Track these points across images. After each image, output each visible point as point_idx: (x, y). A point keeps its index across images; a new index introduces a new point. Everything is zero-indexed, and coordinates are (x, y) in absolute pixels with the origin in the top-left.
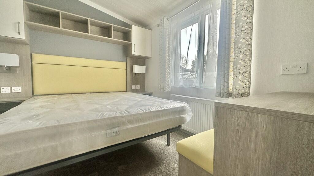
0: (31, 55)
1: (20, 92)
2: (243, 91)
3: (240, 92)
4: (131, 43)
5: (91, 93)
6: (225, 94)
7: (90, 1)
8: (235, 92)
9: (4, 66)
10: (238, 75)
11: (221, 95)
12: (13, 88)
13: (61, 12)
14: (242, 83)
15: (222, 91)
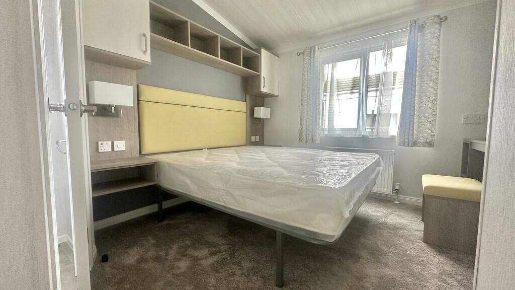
0: (138, 86)
1: (125, 149)
2: (430, 139)
3: (428, 140)
4: (259, 74)
5: (208, 149)
6: (410, 143)
7: (204, 3)
8: (422, 140)
9: (113, 105)
10: (426, 124)
11: (406, 144)
12: (116, 143)
13: (189, 21)
14: (430, 132)
15: (406, 140)
